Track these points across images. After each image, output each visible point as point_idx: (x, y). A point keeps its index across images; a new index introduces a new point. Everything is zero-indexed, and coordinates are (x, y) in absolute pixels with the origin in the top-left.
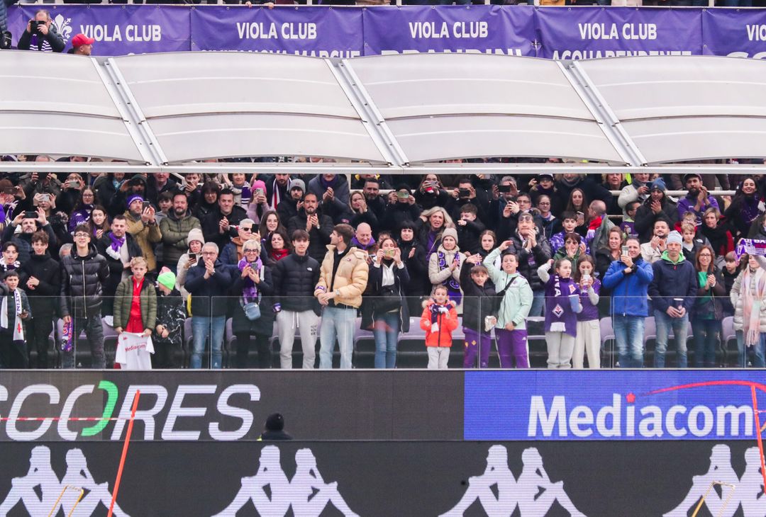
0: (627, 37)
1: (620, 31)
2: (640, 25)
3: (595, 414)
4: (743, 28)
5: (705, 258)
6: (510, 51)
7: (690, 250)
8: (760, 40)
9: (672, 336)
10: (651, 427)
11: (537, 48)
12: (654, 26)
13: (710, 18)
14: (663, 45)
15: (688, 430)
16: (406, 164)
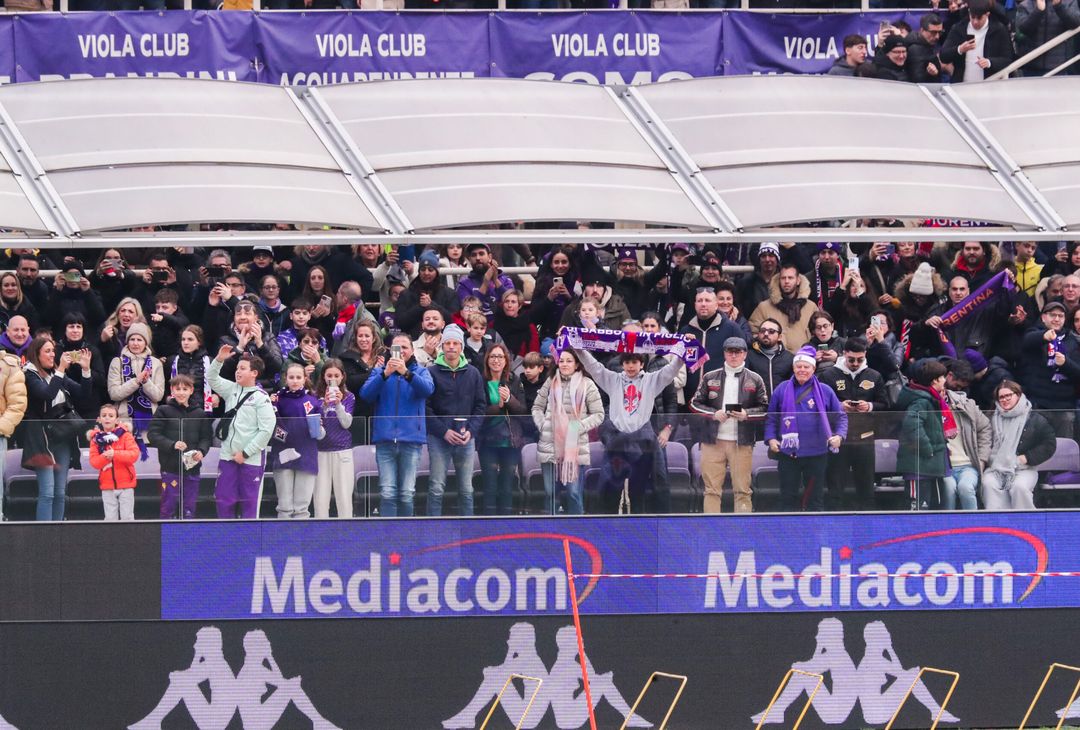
0: (384, 53)
1: (374, 44)
2: (403, 36)
3: (345, 580)
4: (545, 39)
5: (497, 360)
6: (220, 74)
7: (477, 350)
8: (571, 56)
9: (452, 471)
10: (423, 599)
11: (258, 69)
12: (421, 37)
13: (500, 26)
14: (434, 64)
15: (475, 602)
16: (76, 234)
